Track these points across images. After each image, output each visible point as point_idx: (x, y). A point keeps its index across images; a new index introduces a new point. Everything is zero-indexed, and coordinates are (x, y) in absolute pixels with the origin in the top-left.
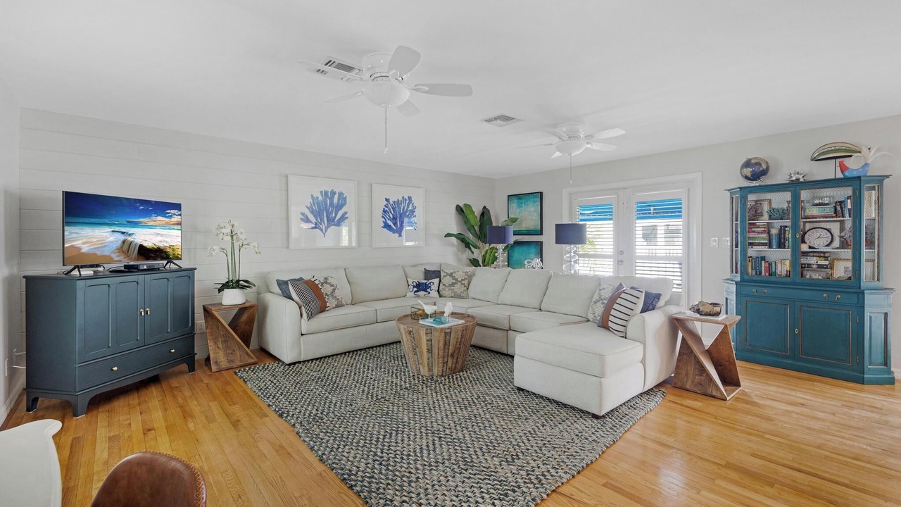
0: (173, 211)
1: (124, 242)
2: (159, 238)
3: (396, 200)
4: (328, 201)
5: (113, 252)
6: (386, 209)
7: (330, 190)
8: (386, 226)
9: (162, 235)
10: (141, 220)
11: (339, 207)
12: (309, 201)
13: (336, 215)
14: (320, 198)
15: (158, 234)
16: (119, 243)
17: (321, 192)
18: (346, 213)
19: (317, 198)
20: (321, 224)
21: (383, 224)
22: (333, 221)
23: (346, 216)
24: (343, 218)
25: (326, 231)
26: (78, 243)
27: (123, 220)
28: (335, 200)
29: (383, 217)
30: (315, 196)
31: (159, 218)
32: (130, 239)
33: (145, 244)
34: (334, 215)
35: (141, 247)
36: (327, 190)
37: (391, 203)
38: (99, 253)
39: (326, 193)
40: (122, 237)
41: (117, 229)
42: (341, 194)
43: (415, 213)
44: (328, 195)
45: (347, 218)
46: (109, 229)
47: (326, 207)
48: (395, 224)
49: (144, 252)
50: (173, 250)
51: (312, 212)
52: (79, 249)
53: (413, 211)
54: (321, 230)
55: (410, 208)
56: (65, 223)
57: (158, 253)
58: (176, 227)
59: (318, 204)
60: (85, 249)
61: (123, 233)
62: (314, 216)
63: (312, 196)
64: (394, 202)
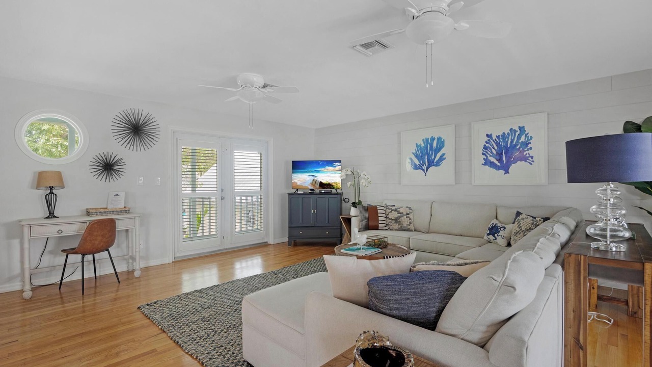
0: (336, 164)
1: (313, 180)
2: (329, 178)
3: (501, 133)
4: (429, 146)
5: (309, 185)
6: (487, 145)
7: (430, 137)
8: (487, 163)
9: (331, 176)
10: (321, 169)
11: (439, 149)
12: (414, 149)
13: (435, 157)
14: (423, 145)
15: (329, 176)
16: (312, 181)
17: (423, 140)
18: (444, 154)
19: (420, 145)
20: (423, 166)
21: (483, 162)
22: (433, 162)
23: (444, 157)
24: (442, 159)
25: (427, 171)
26: (296, 181)
27: (313, 170)
28: (435, 145)
29: (483, 154)
30: (419, 144)
31: (330, 168)
32: (316, 179)
33: (323, 181)
34: (433, 157)
35: (321, 182)
36: (427, 137)
37: (494, 137)
38: (304, 185)
39: (427, 140)
40: (313, 178)
41: (311, 174)
42: (439, 139)
43: (530, 146)
44: (428, 142)
45: (445, 158)
46: (307, 174)
47: (427, 151)
48: (500, 160)
49: (322, 185)
50: (337, 184)
51: (416, 157)
52: (296, 183)
53: (526, 144)
54: (424, 170)
55: (523, 139)
56: (293, 172)
57: (329, 186)
58: (338, 172)
59: (421, 150)
60: (299, 183)
61: (313, 176)
62: (418, 160)
63: (417, 144)
64: (498, 137)
